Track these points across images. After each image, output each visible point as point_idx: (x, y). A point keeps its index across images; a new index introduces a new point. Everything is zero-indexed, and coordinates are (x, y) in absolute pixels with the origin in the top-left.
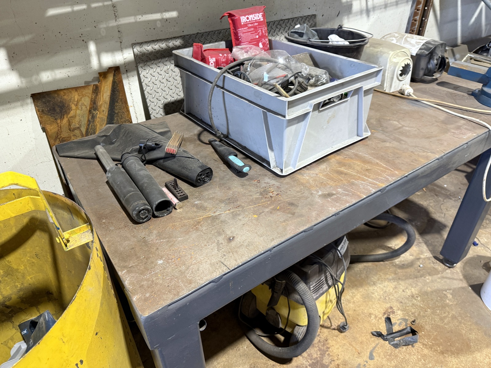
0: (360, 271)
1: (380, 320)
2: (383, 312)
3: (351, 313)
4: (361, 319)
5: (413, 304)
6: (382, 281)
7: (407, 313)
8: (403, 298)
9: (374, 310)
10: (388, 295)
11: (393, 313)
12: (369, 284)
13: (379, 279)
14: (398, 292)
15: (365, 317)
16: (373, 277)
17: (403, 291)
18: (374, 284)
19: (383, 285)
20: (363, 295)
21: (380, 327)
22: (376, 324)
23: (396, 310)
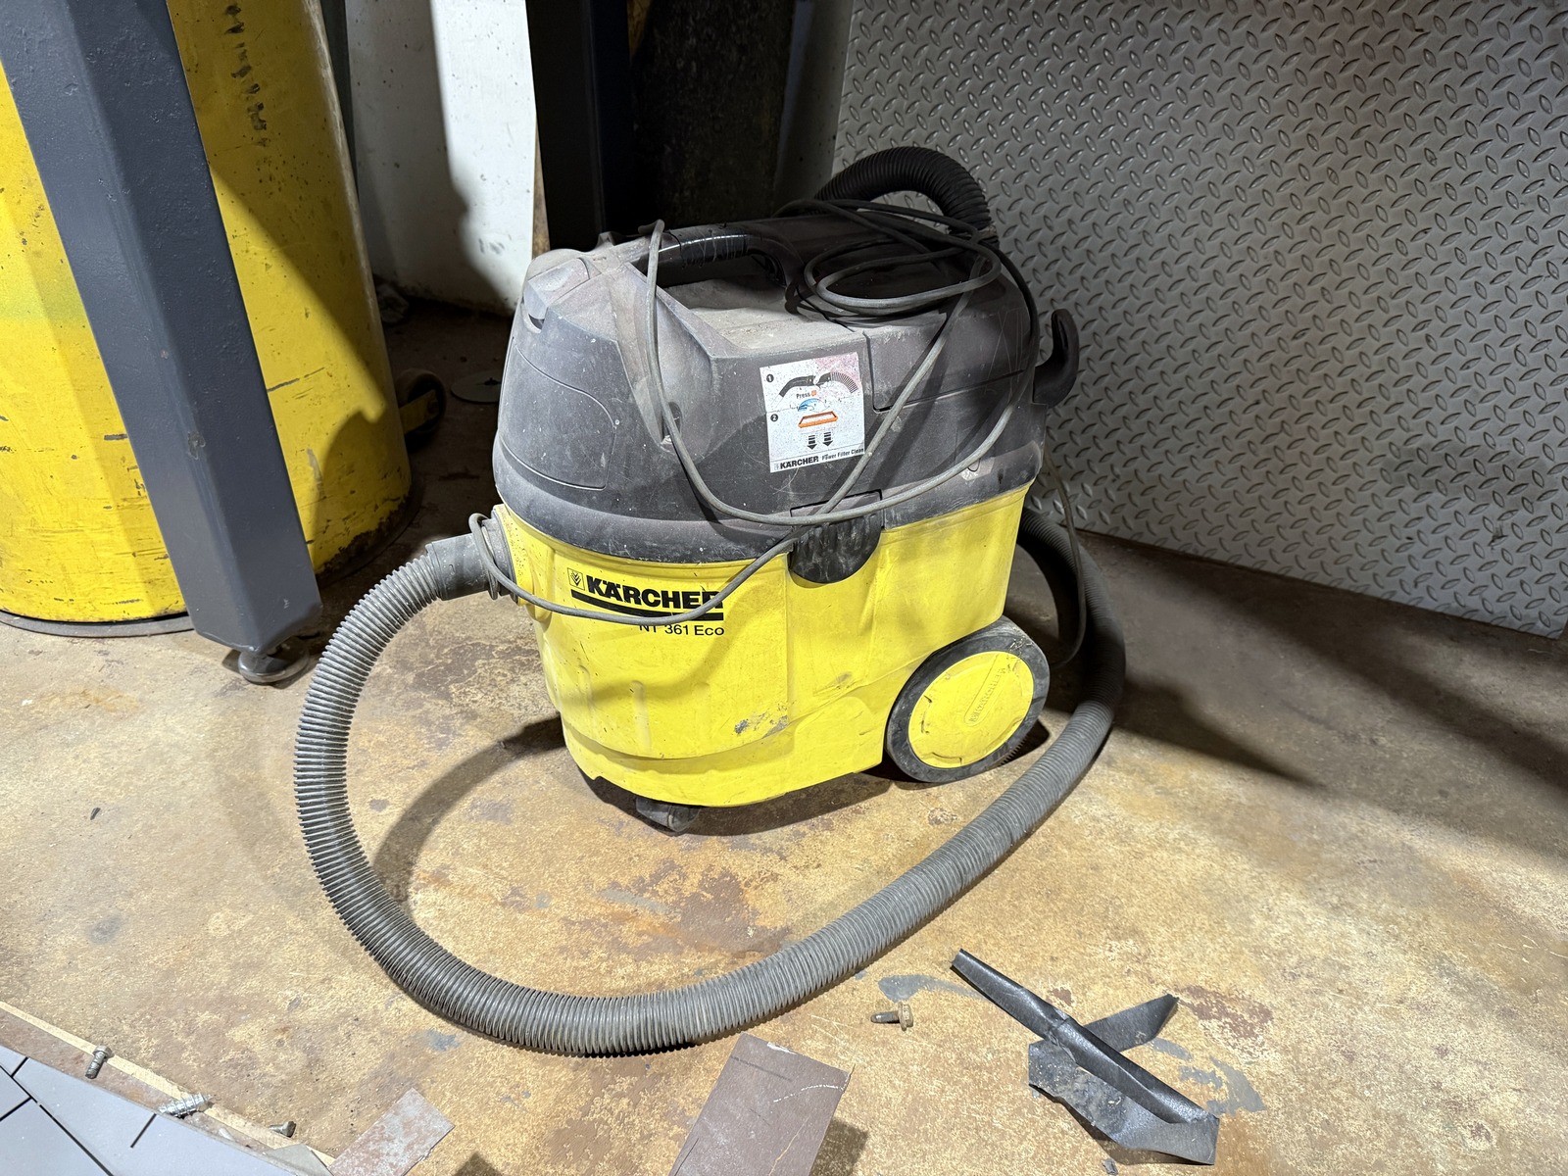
0: (1354, 837)
1: (1132, 979)
2: (1203, 985)
3: (1067, 859)
4: (1069, 901)
5: (1400, 1119)
6: (1397, 937)
7: (1302, 1099)
8: (1386, 1057)
9: (1178, 944)
10: (1331, 982)
11: (1234, 1029)
12: (1309, 888)
13: (1387, 920)
14: (1404, 1028)
15: (1095, 914)
16: (1375, 893)
17: (1442, 1052)
18: (1335, 908)
19: (1376, 948)
20: (1221, 878)
21: (1098, 989)
22: (1094, 965)
23: (1271, 1042)
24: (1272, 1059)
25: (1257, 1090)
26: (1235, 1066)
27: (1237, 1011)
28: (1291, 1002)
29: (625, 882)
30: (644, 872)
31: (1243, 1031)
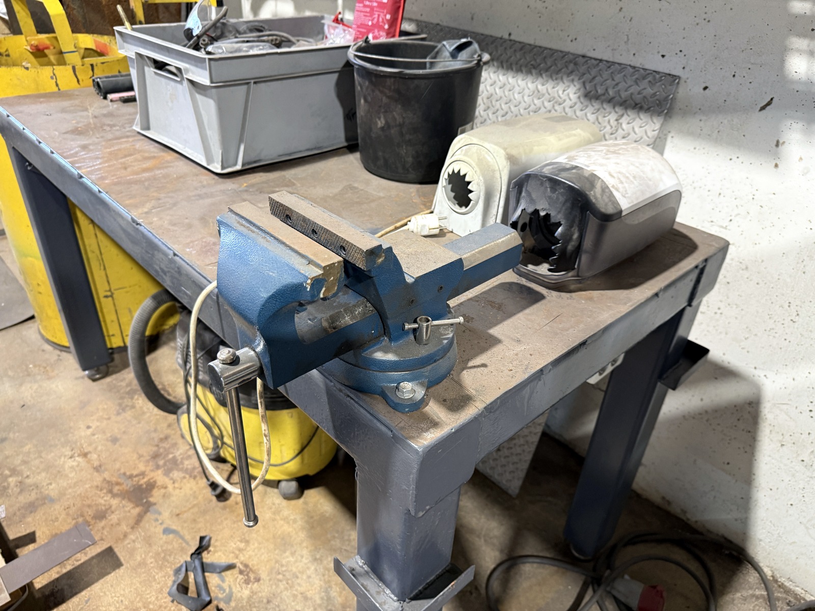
9: (256, 550)
11: (245, 580)
18: (315, 559)
20: (291, 536)
22: (226, 546)
23: (251, 588)
24: (246, 592)
25: (233, 599)
26: (234, 590)
27: (252, 576)
28: (270, 580)
29: (128, 473)
30: (135, 473)
31: (247, 582)
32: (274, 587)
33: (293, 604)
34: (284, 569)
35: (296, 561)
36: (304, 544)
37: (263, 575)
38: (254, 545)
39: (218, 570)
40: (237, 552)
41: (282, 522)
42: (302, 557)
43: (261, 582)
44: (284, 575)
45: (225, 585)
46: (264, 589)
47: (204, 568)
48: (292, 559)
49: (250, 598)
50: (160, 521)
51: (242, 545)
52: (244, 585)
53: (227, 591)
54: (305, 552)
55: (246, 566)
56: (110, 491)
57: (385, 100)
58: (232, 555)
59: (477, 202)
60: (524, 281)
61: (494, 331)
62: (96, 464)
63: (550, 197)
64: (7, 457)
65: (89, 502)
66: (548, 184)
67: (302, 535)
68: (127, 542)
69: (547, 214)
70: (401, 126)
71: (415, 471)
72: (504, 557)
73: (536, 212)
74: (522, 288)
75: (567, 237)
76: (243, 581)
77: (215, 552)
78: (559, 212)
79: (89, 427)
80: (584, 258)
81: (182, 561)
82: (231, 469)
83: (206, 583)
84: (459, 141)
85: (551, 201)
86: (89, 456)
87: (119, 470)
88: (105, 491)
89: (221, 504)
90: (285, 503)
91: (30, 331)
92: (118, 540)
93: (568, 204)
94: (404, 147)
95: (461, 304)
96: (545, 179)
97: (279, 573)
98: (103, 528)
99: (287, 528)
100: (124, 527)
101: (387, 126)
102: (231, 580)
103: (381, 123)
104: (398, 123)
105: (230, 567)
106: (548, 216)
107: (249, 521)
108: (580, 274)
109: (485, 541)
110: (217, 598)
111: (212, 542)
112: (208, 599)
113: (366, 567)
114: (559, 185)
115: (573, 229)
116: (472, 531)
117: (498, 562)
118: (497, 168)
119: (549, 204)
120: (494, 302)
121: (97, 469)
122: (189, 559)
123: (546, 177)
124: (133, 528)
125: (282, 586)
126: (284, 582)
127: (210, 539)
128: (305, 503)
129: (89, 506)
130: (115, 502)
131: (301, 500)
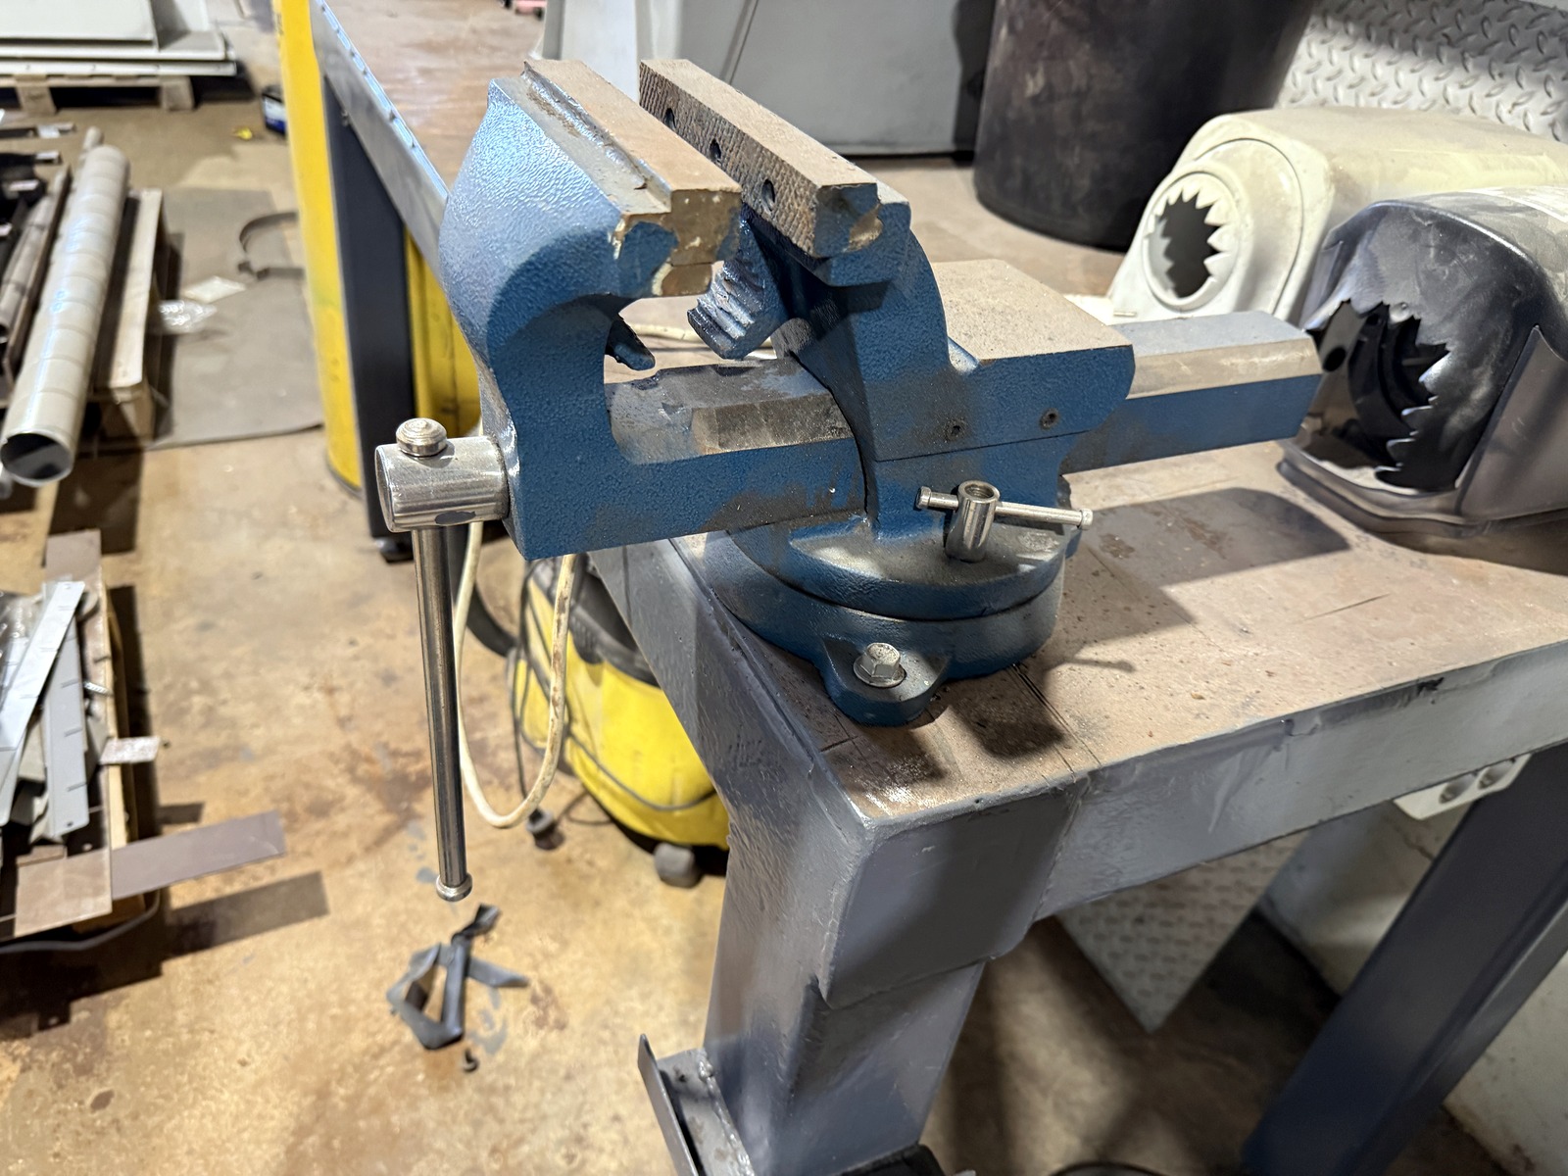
2: (556, 991)
8: (585, 1094)
11: (537, 1018)
20: (652, 959)
23: (543, 1039)
24: (531, 1044)
25: (504, 1047)
26: (511, 1031)
27: (552, 1015)
28: (584, 1034)
29: (393, 746)
30: (406, 747)
31: (540, 1023)
32: (588, 1051)
33: (614, 1098)
34: (618, 1021)
35: (646, 1014)
36: (673, 984)
37: (575, 1021)
38: (575, 954)
39: (494, 981)
40: (539, 957)
41: (641, 925)
42: (661, 1008)
43: (567, 1032)
44: (614, 1034)
45: (497, 1016)
46: (568, 1049)
47: (468, 968)
48: (639, 1006)
49: (536, 1056)
50: (419, 852)
51: (553, 947)
52: (532, 1028)
53: (498, 1027)
54: (669, 1001)
55: (548, 990)
56: (351, 770)
57: (1056, 27)
58: (527, 961)
59: (1223, 283)
60: (1300, 498)
61: (1182, 593)
62: (344, 712)
63: (1430, 275)
64: (203, 659)
65: (306, 778)
66: (1433, 238)
67: (675, 964)
68: (349, 872)
69: (1412, 318)
70: (1080, 95)
71: (846, 880)
72: (1089, 1156)
73: (1380, 312)
74: (1289, 510)
75: (1454, 391)
76: (533, 1018)
77: (500, 943)
78: (1448, 318)
79: (352, 643)
80: (1489, 464)
81: (434, 942)
82: (578, 790)
83: (462, 1000)
84: (1213, 132)
85: (1432, 287)
86: (337, 695)
87: (379, 735)
88: (342, 766)
89: (540, 854)
90: (660, 888)
91: (311, 449)
92: (335, 864)
93: (1482, 299)
94: (1077, 150)
95: (1112, 510)
96: (1426, 224)
97: (605, 1027)
98: (318, 833)
99: (647, 940)
100: (353, 845)
101: (1049, 94)
102: (512, 1009)
103: (1035, 84)
104: (1074, 87)
105: (516, 983)
106: (1412, 324)
107: (448, 883)
108: (1464, 508)
109: (1056, 1105)
110: (474, 1035)
111: (501, 922)
112: (456, 1031)
113: (712, 1084)
114: (1465, 241)
115: (1477, 371)
116: (1032, 1075)
117: (1072, 1160)
118: (1299, 202)
119: (1423, 293)
120: (1202, 526)
121: (343, 722)
122: (446, 941)
123: (1433, 216)
124: (368, 850)
125: (604, 1054)
126: (610, 1049)
127: (496, 917)
128: (699, 902)
129: (307, 786)
130: (352, 792)
131: (692, 894)
